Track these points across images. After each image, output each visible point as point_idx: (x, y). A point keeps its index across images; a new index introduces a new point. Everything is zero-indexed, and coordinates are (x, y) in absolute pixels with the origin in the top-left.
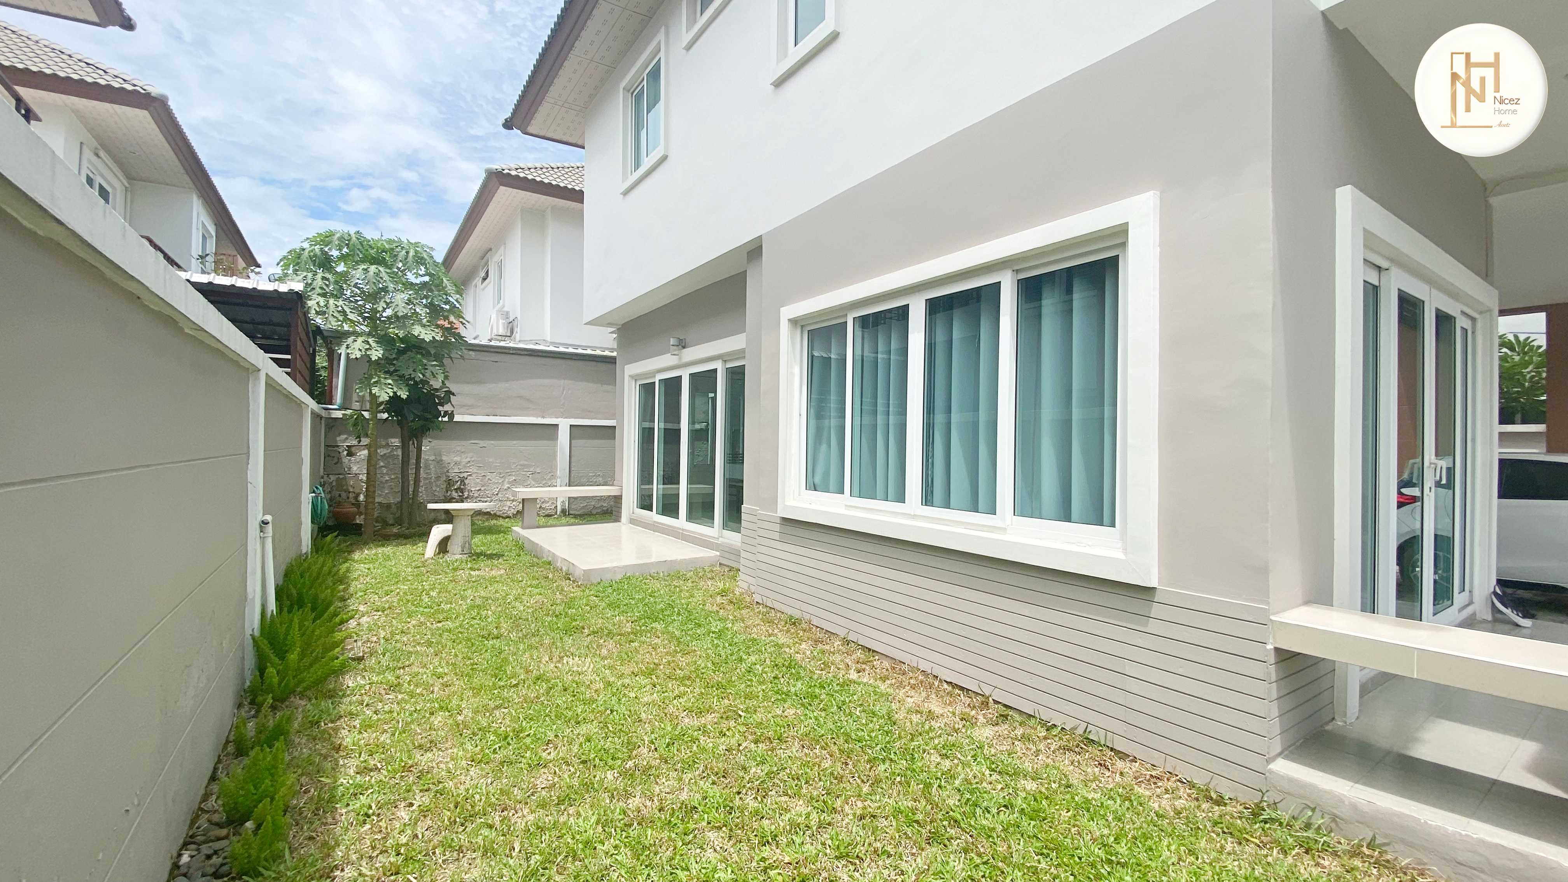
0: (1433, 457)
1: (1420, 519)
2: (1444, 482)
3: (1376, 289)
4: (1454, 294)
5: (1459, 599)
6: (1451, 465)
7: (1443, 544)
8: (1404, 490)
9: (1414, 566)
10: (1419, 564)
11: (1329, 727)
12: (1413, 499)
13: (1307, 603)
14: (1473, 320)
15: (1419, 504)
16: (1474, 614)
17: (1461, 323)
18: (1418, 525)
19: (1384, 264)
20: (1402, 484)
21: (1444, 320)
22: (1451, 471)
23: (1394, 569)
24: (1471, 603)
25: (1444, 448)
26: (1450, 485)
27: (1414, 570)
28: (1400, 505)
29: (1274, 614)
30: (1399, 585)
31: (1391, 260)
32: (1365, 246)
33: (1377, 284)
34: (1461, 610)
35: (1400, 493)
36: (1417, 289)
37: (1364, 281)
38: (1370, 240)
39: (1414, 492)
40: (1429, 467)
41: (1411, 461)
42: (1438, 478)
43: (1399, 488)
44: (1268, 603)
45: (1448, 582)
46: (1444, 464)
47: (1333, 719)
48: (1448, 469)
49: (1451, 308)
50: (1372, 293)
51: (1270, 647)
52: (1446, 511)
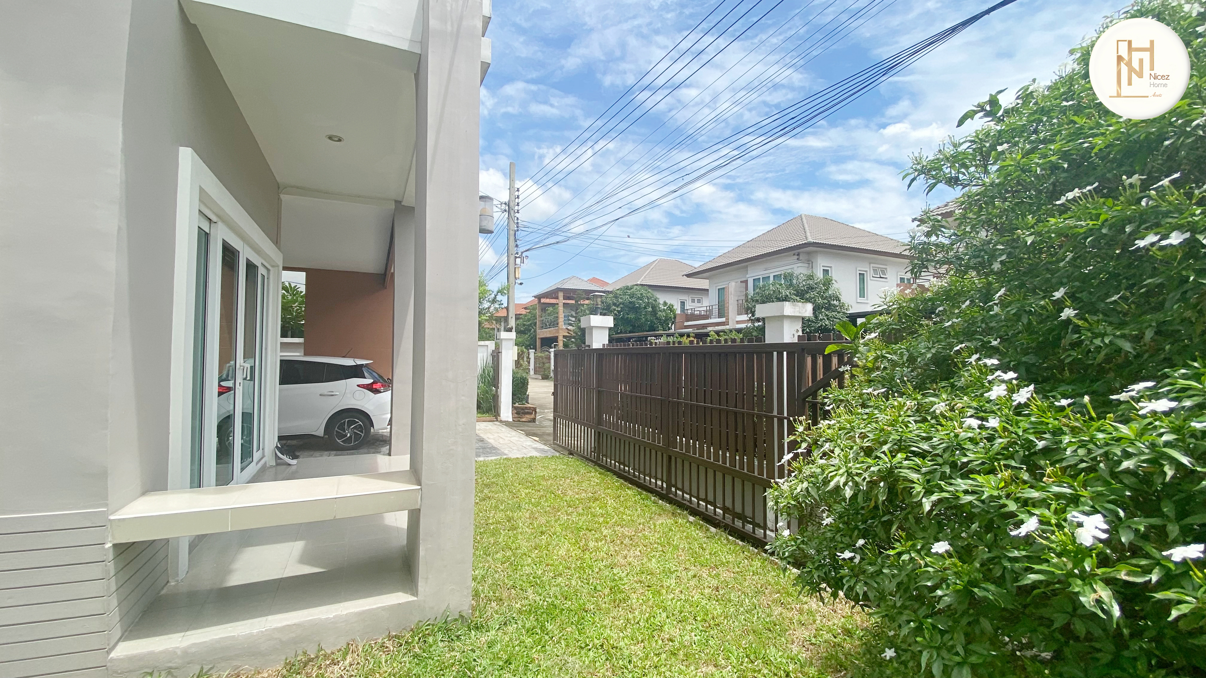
0: (242, 361)
1: (233, 403)
2: (248, 378)
3: (207, 235)
4: (258, 251)
5: (256, 455)
6: (253, 365)
7: (247, 417)
8: (222, 383)
9: (229, 436)
10: (232, 435)
11: (164, 592)
12: (229, 389)
13: (144, 493)
14: (268, 270)
15: (233, 392)
16: (265, 463)
17: (262, 271)
18: (232, 407)
19: (214, 218)
20: (221, 380)
21: (251, 267)
22: (253, 368)
23: (215, 440)
24: (263, 456)
25: (249, 353)
26: (252, 378)
27: (228, 439)
28: (220, 394)
29: (111, 514)
30: (218, 451)
31: (218, 216)
32: (200, 200)
33: (208, 231)
34: (257, 464)
35: (220, 386)
36: (235, 243)
37: (199, 227)
38: (203, 196)
39: (229, 384)
40: (239, 369)
41: (228, 365)
42: (245, 376)
43: (219, 382)
44: (106, 505)
45: (250, 444)
46: (248, 365)
47: (168, 582)
48: (251, 367)
49: (256, 260)
50: (204, 238)
51: (109, 545)
52: (249, 396)
